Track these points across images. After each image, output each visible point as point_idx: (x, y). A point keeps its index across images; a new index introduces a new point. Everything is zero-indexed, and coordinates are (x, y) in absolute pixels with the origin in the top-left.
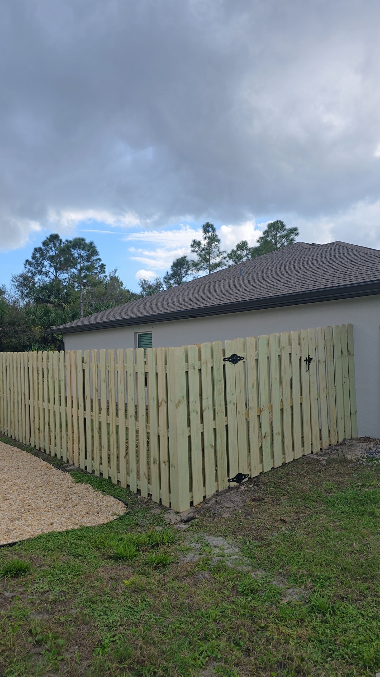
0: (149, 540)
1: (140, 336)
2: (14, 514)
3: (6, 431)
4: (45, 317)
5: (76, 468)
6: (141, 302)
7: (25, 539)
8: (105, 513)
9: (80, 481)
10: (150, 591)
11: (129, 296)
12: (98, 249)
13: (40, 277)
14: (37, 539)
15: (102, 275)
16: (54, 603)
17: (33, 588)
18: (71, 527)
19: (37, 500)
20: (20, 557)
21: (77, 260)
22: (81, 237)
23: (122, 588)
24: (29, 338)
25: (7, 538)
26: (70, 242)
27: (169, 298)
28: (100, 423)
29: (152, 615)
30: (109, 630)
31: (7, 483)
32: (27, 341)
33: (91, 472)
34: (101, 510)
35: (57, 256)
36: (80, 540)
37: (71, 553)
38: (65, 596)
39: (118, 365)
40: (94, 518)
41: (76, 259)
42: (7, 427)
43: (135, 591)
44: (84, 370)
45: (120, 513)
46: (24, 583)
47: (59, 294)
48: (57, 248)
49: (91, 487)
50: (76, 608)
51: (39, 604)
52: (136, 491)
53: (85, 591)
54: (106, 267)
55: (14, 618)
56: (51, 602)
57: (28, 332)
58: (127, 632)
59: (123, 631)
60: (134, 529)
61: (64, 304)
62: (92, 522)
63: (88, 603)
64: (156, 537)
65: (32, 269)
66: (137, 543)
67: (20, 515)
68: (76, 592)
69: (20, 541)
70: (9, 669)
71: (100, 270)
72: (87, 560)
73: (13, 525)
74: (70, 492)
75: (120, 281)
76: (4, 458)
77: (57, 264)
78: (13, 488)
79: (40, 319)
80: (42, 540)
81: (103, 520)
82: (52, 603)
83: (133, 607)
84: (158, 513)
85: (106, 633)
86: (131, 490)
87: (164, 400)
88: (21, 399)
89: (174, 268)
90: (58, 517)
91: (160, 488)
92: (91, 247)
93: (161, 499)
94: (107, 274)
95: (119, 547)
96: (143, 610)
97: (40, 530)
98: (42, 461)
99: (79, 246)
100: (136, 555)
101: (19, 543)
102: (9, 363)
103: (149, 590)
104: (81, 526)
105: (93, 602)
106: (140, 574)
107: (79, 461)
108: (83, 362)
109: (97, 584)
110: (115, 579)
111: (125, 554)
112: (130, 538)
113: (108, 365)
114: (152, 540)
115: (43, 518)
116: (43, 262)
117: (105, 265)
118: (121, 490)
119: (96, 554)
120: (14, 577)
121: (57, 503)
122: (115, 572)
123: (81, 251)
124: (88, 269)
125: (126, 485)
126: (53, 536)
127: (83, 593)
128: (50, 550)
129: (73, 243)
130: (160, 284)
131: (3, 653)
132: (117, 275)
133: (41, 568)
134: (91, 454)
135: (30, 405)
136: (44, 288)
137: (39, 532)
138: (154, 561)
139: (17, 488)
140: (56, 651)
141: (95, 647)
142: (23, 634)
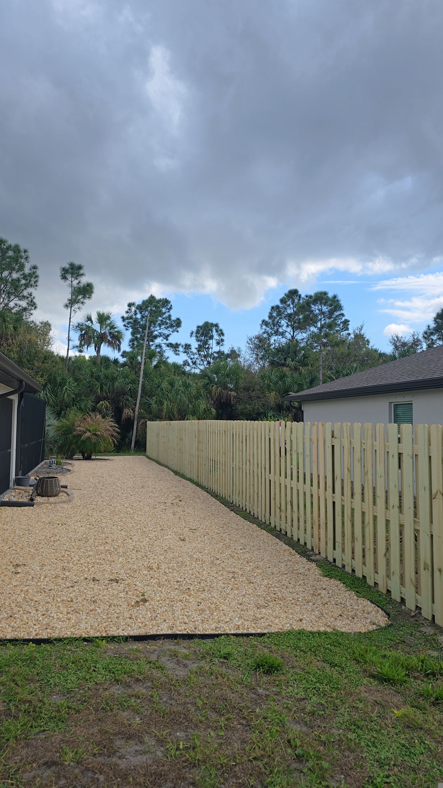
0: (422, 666)
1: (396, 406)
2: (260, 601)
3: (244, 506)
4: (280, 382)
5: (322, 559)
6: (397, 365)
7: (273, 631)
8: (362, 620)
9: (328, 575)
10: (429, 732)
11: (377, 356)
12: (342, 303)
13: (276, 338)
14: (287, 635)
15: (345, 333)
16: (312, 715)
17: (287, 691)
18: (323, 629)
19: (283, 589)
20: (271, 651)
21: (317, 317)
22: (323, 290)
23: (391, 719)
24: (264, 405)
25: (255, 627)
26: (311, 297)
27: (436, 360)
28: (353, 510)
29: (435, 764)
30: (381, 767)
31: (250, 564)
32: (261, 408)
33: (340, 566)
34: (356, 615)
35: (296, 313)
36: (335, 646)
37: (326, 660)
38: (324, 710)
39: (376, 443)
40: (349, 622)
41: (316, 316)
42: (246, 501)
43: (408, 727)
44: (333, 446)
45: (381, 622)
46: (277, 683)
47: (296, 356)
48: (296, 305)
49: (342, 585)
50: (339, 729)
51: (295, 712)
52: (399, 600)
53: (346, 711)
54: (349, 323)
55: (270, 720)
56: (309, 713)
57: (262, 398)
58: (403, 776)
59: (399, 774)
60: (400, 647)
61: (301, 367)
62: (347, 627)
63: (353, 726)
64: (431, 664)
65: (268, 329)
66: (406, 666)
67: (266, 603)
68: (335, 708)
69: (269, 633)
70: (269, 779)
71: (343, 326)
72: (345, 673)
73: (260, 613)
74: (318, 587)
75: (366, 339)
76: (244, 535)
77: (295, 322)
78: (257, 570)
79: (276, 383)
80: (292, 637)
81: (360, 627)
82: (310, 715)
83: (408, 747)
84: (431, 633)
85: (378, 770)
86: (393, 597)
87: (440, 492)
88: (261, 472)
89: (437, 320)
90: (307, 613)
91: (433, 602)
92: (334, 301)
93: (433, 617)
94: (351, 331)
95: (384, 666)
96: (422, 753)
97: (289, 625)
98: (284, 545)
99: (320, 301)
100: (406, 680)
101: (268, 635)
102: (249, 432)
103: (427, 730)
104: (334, 630)
105: (358, 727)
106: (413, 707)
107: (326, 551)
108: (333, 437)
109: (361, 706)
110: (381, 704)
111: (391, 677)
112: (396, 658)
113: (363, 441)
114: (425, 666)
115: (290, 611)
116: (279, 321)
117: (349, 321)
118: (380, 595)
119: (356, 668)
120: (266, 673)
121: (304, 597)
122: (381, 696)
123: (323, 306)
124: (330, 326)
125: (385, 590)
126: (303, 635)
127: (345, 712)
128: (301, 651)
129: (314, 298)
130: (418, 340)
131: (262, 758)
132: (362, 332)
133: (294, 670)
134: (340, 545)
135: (270, 480)
136: (279, 350)
137: (287, 627)
138: (431, 695)
139: (260, 571)
140: (320, 774)
141: (365, 783)
142: (281, 742)
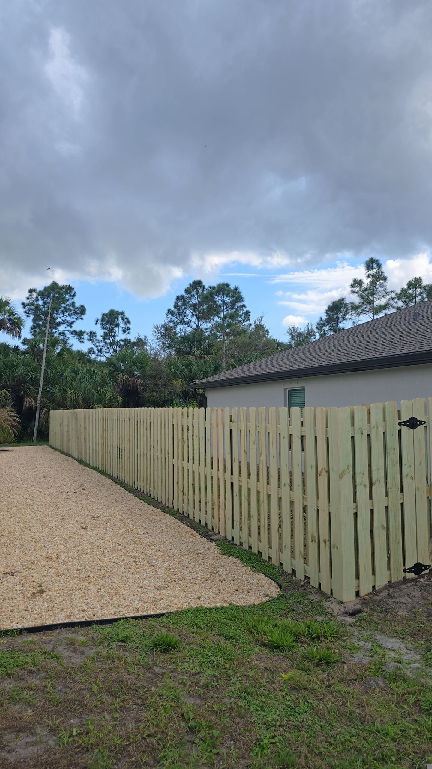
0: (309, 631)
1: (291, 392)
2: (160, 583)
3: (148, 491)
4: (186, 370)
5: (222, 538)
6: (291, 353)
7: (172, 611)
8: (256, 593)
9: (227, 553)
10: (312, 691)
11: (276, 346)
12: (243, 294)
13: (182, 327)
14: (185, 613)
15: (246, 323)
16: (206, 688)
17: (183, 667)
18: (220, 604)
19: (183, 569)
20: (169, 630)
21: (221, 307)
22: (225, 281)
23: (279, 683)
24: (170, 392)
25: (155, 608)
26: (214, 288)
27: (325, 349)
28: (249, 489)
29: (316, 720)
30: (268, 729)
31: (152, 547)
32: (168, 395)
33: (238, 544)
34: (251, 588)
35: (200, 304)
36: (231, 620)
37: (221, 634)
38: (217, 682)
39: (269, 426)
40: (244, 596)
41: (219, 306)
42: (150, 487)
43: (294, 689)
44: (231, 430)
45: (273, 594)
46: (174, 660)
47: (201, 345)
48: (200, 295)
49: (239, 561)
50: (230, 697)
51: (190, 686)
52: (290, 571)
53: (238, 680)
54: (251, 314)
55: (165, 697)
56: (203, 686)
57: (169, 386)
58: (288, 735)
59: (284, 733)
60: (290, 615)
61: (206, 356)
62: (242, 601)
63: (243, 694)
64: (316, 628)
65: (174, 318)
66: (294, 633)
67: (166, 585)
68: (228, 678)
69: (168, 613)
70: (162, 754)
71: (244, 317)
72: (239, 644)
73: (160, 594)
74: (217, 565)
75: (266, 329)
76: (147, 520)
77: (199, 312)
78: (159, 553)
79: (182, 371)
80: (190, 614)
81: (254, 600)
82: (204, 687)
83: (294, 707)
84: (317, 600)
85: (265, 732)
86: (285, 569)
87: (325, 469)
88: (165, 458)
89: (329, 313)
90: (206, 591)
91: (320, 571)
92: (236, 293)
93: (320, 584)
94: (252, 322)
95: (275, 634)
96: (306, 712)
97: (187, 604)
98: (186, 527)
99: (223, 292)
100: (294, 646)
101: (167, 615)
102: (154, 419)
103: (311, 689)
104: (230, 604)
105: (249, 694)
106: (299, 669)
107: (225, 530)
108: (231, 421)
109: (252, 673)
110: (271, 670)
111: (281, 644)
112: (285, 625)
113: (258, 425)
114: (312, 630)
115: (190, 590)
116: (185, 311)
117: (250, 312)
118: (273, 568)
119: (249, 639)
120: (164, 652)
121: (203, 576)
122: (271, 663)
123: (225, 297)
124: (232, 317)
125: (278, 563)
126: (201, 612)
127: (237, 681)
128: (198, 627)
129: (217, 289)
130: (312, 331)
131: (155, 735)
132: (262, 323)
133: (191, 646)
134: (238, 524)
135: (173, 465)
136: (185, 339)
137: (186, 606)
138: (316, 657)
139: (162, 554)
140: (211, 742)
141: (253, 746)
142: (175, 717)
